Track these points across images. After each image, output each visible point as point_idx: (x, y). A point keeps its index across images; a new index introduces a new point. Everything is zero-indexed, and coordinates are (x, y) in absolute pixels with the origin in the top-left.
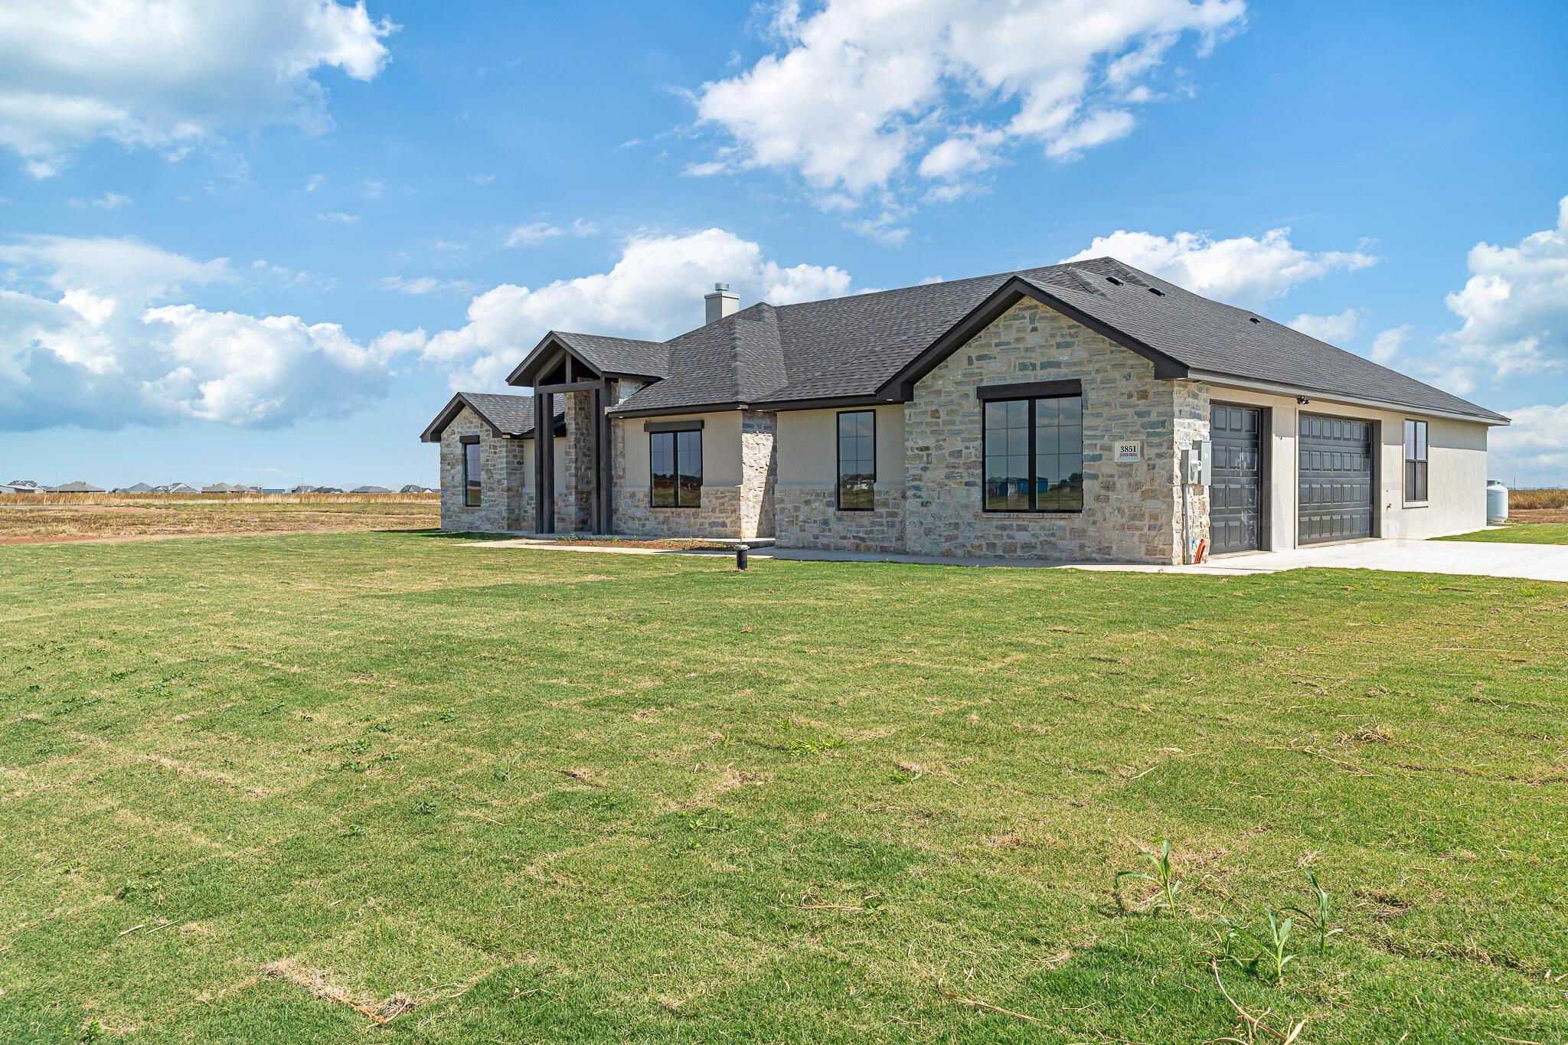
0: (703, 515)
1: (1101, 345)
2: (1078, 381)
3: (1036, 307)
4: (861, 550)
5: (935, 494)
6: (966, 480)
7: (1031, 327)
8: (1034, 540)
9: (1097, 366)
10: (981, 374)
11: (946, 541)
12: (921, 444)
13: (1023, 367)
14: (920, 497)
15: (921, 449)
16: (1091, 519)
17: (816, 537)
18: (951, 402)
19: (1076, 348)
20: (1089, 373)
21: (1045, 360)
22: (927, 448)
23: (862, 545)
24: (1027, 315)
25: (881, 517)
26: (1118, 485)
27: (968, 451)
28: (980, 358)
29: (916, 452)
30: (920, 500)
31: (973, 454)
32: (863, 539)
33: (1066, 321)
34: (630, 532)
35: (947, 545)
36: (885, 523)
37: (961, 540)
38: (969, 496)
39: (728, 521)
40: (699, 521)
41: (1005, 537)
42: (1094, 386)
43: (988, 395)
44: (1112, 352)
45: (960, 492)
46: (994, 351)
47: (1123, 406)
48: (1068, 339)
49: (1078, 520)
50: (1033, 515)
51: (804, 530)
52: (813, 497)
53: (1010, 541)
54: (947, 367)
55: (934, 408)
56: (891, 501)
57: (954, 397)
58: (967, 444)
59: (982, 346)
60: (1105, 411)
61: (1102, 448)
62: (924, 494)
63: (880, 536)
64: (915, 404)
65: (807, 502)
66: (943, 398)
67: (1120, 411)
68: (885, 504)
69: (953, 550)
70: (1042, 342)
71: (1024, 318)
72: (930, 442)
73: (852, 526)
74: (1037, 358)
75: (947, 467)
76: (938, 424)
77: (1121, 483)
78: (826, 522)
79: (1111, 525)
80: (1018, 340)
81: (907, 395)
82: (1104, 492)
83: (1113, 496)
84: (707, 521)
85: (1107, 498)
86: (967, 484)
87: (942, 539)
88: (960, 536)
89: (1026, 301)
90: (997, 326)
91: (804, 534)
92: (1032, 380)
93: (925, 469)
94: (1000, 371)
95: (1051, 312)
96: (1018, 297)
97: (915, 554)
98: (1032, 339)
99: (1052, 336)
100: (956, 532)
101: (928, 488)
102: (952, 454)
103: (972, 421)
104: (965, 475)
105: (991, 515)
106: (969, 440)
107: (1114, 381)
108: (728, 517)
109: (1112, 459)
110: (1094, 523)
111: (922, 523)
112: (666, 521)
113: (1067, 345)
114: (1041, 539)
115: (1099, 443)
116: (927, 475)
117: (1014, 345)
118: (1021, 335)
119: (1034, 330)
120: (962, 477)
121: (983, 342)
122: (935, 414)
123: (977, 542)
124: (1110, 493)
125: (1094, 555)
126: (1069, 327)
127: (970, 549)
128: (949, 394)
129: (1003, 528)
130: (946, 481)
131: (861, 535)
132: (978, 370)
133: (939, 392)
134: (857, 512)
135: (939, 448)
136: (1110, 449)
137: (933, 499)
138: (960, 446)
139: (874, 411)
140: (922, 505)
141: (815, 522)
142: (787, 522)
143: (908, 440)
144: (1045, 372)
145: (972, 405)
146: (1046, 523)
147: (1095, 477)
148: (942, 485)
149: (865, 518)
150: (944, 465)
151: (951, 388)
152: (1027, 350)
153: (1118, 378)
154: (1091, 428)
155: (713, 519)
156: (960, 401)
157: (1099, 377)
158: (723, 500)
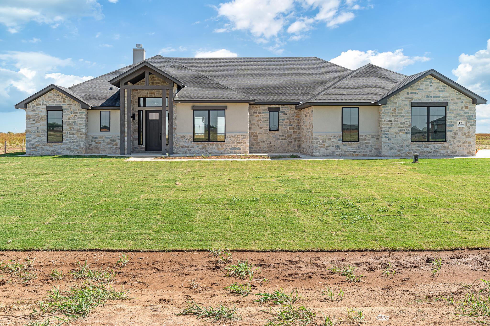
0: (227, 145)
1: (453, 92)
2: (447, 103)
3: (431, 79)
4: (354, 155)
5: (394, 136)
6: (406, 131)
7: (430, 85)
8: (430, 150)
9: (452, 98)
10: (412, 98)
11: (398, 152)
12: (389, 119)
13: (427, 97)
14: (388, 137)
15: (389, 121)
16: (450, 144)
17: (333, 152)
18: (401, 106)
19: (445, 92)
20: (449, 100)
21: (435, 95)
22: (391, 121)
23: (355, 154)
24: (429, 81)
25: (363, 144)
26: (459, 134)
27: (407, 122)
28: (411, 93)
29: (387, 122)
30: (388, 138)
31: (409, 123)
32: (355, 152)
33: (442, 84)
35: (398, 153)
36: (365, 146)
37: (404, 151)
38: (407, 137)
39: (241, 147)
40: (224, 147)
41: (420, 150)
42: (451, 104)
43: (414, 105)
44: (457, 94)
45: (404, 136)
46: (417, 91)
47: (460, 110)
48: (443, 90)
49: (446, 144)
50: (429, 143)
51: (328, 150)
52: (332, 137)
53: (422, 151)
54: (399, 95)
55: (394, 108)
56: (367, 139)
57: (402, 104)
58: (406, 120)
59: (412, 89)
60: (454, 112)
61: (453, 122)
62: (389, 136)
63: (362, 151)
64: (386, 106)
65: (330, 139)
66: (397, 105)
67: (459, 112)
68: (365, 140)
69: (401, 154)
70: (434, 90)
71: (428, 82)
72: (392, 119)
73: (350, 148)
74: (432, 94)
75: (399, 127)
76: (395, 113)
77: (459, 133)
78: (338, 146)
79: (456, 145)
80: (425, 88)
82: (454, 136)
83: (457, 137)
84: (229, 147)
85: (455, 138)
86: (406, 133)
87: (396, 151)
88: (403, 150)
89: (429, 77)
90: (418, 83)
91: (327, 151)
92: (430, 101)
93: (390, 128)
94: (419, 97)
95: (437, 81)
97: (386, 156)
98: (431, 89)
99: (437, 88)
100: (401, 149)
101: (391, 134)
102: (401, 123)
103: (408, 113)
104: (405, 130)
105: (414, 143)
106: (407, 119)
107: (458, 103)
109: (456, 126)
110: (451, 145)
111: (388, 146)
112: (204, 147)
113: (442, 91)
114: (433, 150)
115: (453, 121)
116: (391, 130)
117: (425, 90)
118: (427, 87)
119: (431, 86)
120: (404, 131)
121: (413, 88)
122: (394, 110)
123: (410, 152)
124: (456, 136)
125: (451, 154)
126: (443, 86)
127: (407, 154)
128: (400, 103)
129: (420, 147)
130: (399, 132)
131: (354, 150)
132: (411, 97)
133: (396, 103)
134: (353, 143)
135: (396, 121)
136: (456, 123)
137: (393, 138)
138: (404, 120)
139: (358, 108)
140: (389, 140)
141: (333, 146)
142: (319, 146)
143: (383, 118)
144: (434, 99)
145: (408, 107)
146: (436, 145)
147: (451, 131)
148: (396, 133)
149: (355, 145)
150: (397, 127)
151: (400, 101)
152: (429, 91)
153: (459, 102)
154: (450, 117)
155: (233, 147)
156: (404, 106)
157: (452, 102)
158: (238, 139)
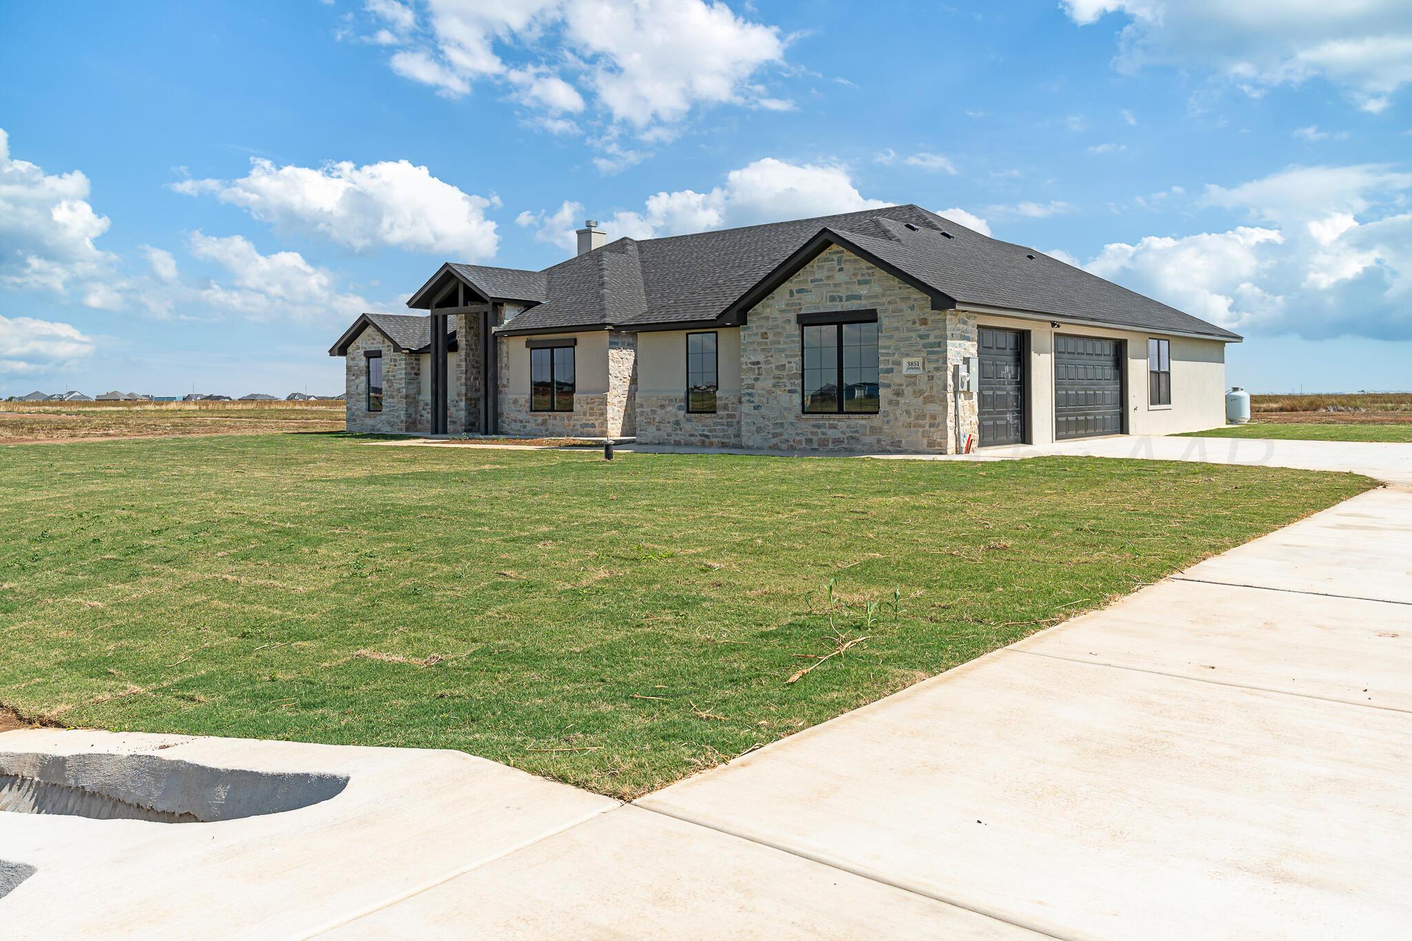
0: (576, 417)
1: (892, 282)
2: (874, 311)
3: (842, 252)
4: (704, 444)
5: (765, 400)
6: (787, 389)
7: (838, 267)
8: (842, 436)
9: (889, 299)
10: (800, 304)
11: (774, 437)
12: (753, 359)
13: (833, 299)
14: (753, 402)
15: (754, 364)
16: (886, 419)
17: (669, 435)
18: (777, 326)
19: (873, 284)
20: (883, 304)
21: (849, 294)
22: (758, 363)
23: (707, 440)
24: (835, 258)
25: (722, 418)
26: (906, 392)
27: (791, 365)
28: (800, 291)
29: (749, 366)
30: (753, 405)
31: (794, 368)
32: (707, 436)
33: (864, 264)
34: (513, 432)
35: (775, 441)
36: (726, 423)
37: (785, 436)
38: (791, 401)
39: (597, 423)
40: (572, 423)
41: (820, 434)
42: (886, 314)
43: (806, 321)
44: (900, 288)
45: (785, 398)
46: (810, 286)
47: (909, 330)
48: (867, 277)
49: (876, 420)
50: (841, 416)
51: (660, 430)
52: (667, 402)
53: (824, 436)
54: (773, 298)
55: (763, 331)
56: (730, 406)
57: (780, 322)
58: (790, 359)
59: (800, 282)
60: (896, 334)
61: (893, 363)
62: (756, 399)
63: (721, 434)
64: (748, 328)
65: (662, 407)
66: (771, 323)
67: (907, 334)
68: (725, 408)
69: (779, 444)
70: (846, 279)
71: (833, 260)
72: (760, 357)
73: (698, 426)
74: (843, 292)
75: (774, 378)
76: (766, 344)
77: (908, 391)
78: (677, 423)
79: (901, 423)
80: (828, 278)
81: (742, 320)
82: (895, 398)
83: (902, 400)
84: (579, 423)
85: (898, 403)
86: (790, 391)
87: (770, 436)
88: (784, 433)
89: (834, 247)
90: (812, 266)
91: (660, 432)
92: (839, 309)
93: (756, 379)
94: (814, 302)
95: (853, 256)
96: (827, 244)
97: (749, 448)
98: (840, 277)
99: (855, 275)
100: (781, 430)
101: (759, 395)
102: (778, 368)
103: (794, 342)
104: (788, 384)
105: (808, 416)
106: (791, 356)
107: (901, 311)
108: (596, 420)
109: (901, 372)
110: (888, 422)
111: (754, 423)
112: (544, 423)
113: (866, 282)
114: (848, 435)
115: (891, 359)
116: (759, 384)
117: (825, 282)
118: (830, 274)
119: (841, 270)
120: (785, 386)
121: (802, 278)
122: (764, 335)
123: (798, 438)
124: (900, 399)
125: (888, 447)
126: (868, 268)
127: (792, 443)
128: (775, 319)
129: (818, 426)
130: (774, 389)
131: (706, 433)
132: (798, 301)
133: (767, 318)
134: (703, 415)
135: (768, 362)
136: (899, 364)
137: (763, 403)
138: (784, 361)
139: (716, 332)
140: (755, 408)
141: (669, 422)
142: (645, 423)
143: (743, 356)
144: (849, 303)
145: (794, 328)
146: (852, 423)
147: (888, 386)
148: (770, 392)
149: (708, 419)
150: (771, 377)
151: (776, 314)
152: (835, 285)
153: (905, 308)
154: (885, 347)
155: (584, 421)
156: (784, 325)
157: (891, 307)
158: (592, 406)
